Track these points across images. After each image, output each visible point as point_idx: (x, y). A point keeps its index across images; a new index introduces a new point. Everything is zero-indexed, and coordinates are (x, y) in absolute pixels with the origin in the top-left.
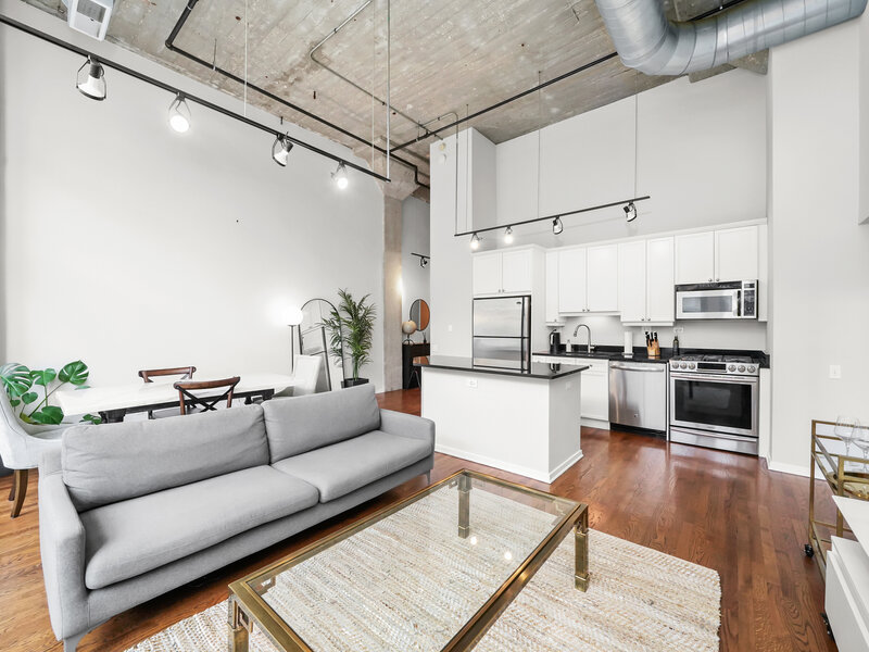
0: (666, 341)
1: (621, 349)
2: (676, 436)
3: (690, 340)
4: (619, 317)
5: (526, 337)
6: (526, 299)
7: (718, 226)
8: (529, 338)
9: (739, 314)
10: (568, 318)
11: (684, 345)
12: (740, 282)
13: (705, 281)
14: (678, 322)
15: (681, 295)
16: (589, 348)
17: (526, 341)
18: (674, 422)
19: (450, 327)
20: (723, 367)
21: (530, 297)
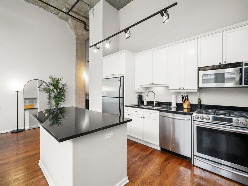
0: (193, 100)
1: (170, 104)
2: (197, 162)
3: (208, 100)
4: (168, 87)
5: (122, 97)
6: (122, 78)
7: (225, 28)
8: (123, 98)
9: (241, 84)
10: (146, 88)
11: (204, 102)
12: (242, 62)
13: (217, 63)
14: (200, 89)
15: (201, 73)
16: (155, 103)
17: (121, 99)
18: (196, 153)
19: (95, 92)
20: (230, 120)
21: (124, 77)
